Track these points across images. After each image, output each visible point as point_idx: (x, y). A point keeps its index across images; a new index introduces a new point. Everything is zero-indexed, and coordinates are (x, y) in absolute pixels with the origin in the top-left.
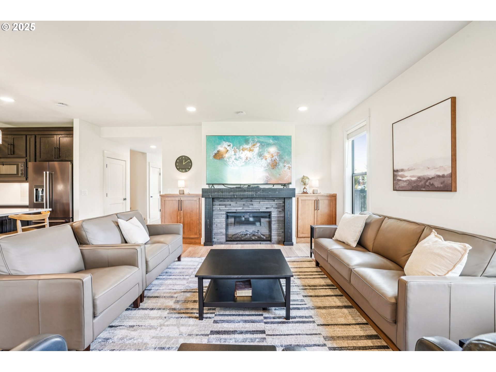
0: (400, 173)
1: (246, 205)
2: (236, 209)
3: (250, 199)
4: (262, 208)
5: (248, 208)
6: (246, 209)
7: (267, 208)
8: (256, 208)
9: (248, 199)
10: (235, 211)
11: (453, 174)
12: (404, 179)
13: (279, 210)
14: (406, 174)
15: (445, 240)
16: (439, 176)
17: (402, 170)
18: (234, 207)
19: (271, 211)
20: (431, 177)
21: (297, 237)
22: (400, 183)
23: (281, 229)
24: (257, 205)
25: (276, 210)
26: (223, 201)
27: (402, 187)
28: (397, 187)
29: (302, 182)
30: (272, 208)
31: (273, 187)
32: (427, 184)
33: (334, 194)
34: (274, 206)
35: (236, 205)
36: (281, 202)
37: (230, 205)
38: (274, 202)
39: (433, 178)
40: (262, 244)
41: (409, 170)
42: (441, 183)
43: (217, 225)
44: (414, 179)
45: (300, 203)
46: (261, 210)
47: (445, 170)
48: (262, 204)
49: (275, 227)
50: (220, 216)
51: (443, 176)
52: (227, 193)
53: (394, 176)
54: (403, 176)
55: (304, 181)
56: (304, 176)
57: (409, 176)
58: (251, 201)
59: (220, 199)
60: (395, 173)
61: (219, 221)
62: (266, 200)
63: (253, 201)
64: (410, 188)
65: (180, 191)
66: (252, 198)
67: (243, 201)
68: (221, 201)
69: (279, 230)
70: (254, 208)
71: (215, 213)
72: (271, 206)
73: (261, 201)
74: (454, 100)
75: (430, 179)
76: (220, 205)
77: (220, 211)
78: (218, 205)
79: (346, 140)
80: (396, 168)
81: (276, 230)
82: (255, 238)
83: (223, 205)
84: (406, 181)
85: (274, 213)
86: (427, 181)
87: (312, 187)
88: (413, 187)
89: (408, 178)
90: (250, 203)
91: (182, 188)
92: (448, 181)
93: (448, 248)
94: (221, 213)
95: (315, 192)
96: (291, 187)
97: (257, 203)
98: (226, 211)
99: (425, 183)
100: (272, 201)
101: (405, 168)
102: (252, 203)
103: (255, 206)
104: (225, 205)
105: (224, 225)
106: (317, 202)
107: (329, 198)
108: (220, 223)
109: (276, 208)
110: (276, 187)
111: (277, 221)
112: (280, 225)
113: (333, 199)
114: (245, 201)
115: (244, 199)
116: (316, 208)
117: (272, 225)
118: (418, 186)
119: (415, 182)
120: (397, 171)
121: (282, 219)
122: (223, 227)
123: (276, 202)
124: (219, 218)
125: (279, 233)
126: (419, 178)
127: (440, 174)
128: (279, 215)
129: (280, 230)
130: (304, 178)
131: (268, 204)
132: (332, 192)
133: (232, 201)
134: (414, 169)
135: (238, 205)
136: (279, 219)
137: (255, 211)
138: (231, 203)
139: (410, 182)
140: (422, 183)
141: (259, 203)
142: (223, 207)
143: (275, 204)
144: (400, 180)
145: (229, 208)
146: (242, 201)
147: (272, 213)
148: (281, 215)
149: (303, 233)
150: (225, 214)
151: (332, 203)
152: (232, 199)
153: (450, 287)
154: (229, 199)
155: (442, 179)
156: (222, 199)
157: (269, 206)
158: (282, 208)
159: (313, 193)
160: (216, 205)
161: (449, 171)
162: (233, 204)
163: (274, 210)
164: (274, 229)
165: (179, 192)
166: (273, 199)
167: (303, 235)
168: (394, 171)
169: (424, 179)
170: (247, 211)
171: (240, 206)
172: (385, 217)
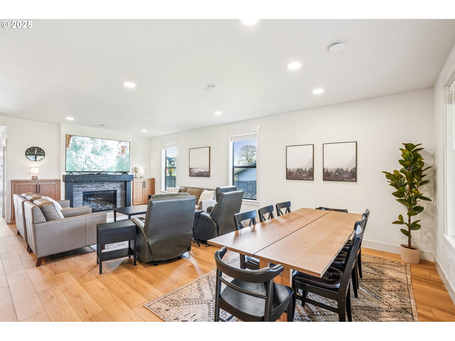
0: (192, 170)
1: (99, 186)
2: (91, 189)
3: (102, 182)
4: (110, 188)
5: (100, 189)
6: (98, 189)
7: (114, 188)
8: (106, 188)
9: (101, 182)
10: (90, 191)
11: (209, 172)
12: (194, 172)
13: (122, 189)
14: (195, 170)
15: (209, 191)
16: (205, 172)
17: (193, 168)
18: (89, 188)
19: (116, 190)
20: (203, 172)
21: (133, 205)
22: (192, 173)
23: (123, 200)
24: (107, 186)
25: (120, 189)
26: (80, 184)
27: (193, 175)
28: (191, 175)
29: (135, 171)
30: (117, 188)
31: (115, 174)
32: (202, 174)
33: (153, 178)
34: (118, 186)
35: (91, 186)
36: (123, 184)
37: (87, 186)
38: (118, 184)
39: (204, 172)
40: (111, 212)
41: (196, 169)
42: (206, 174)
43: (76, 202)
44: (197, 172)
45: (135, 184)
46: (109, 189)
47: (207, 170)
48: (110, 186)
49: (119, 200)
50: (78, 195)
51: (207, 172)
52: (86, 178)
53: (190, 171)
54: (193, 171)
55: (136, 170)
56: (135, 167)
57: (196, 171)
58: (103, 184)
59: (78, 183)
60: (190, 169)
61: (77, 199)
62: (113, 183)
63: (104, 183)
64: (196, 176)
65: (33, 177)
66: (103, 182)
67: (97, 183)
68: (79, 184)
69: (121, 202)
70: (105, 188)
71: (74, 193)
72: (117, 186)
73: (110, 183)
74: (210, 147)
75: (203, 173)
76: (78, 187)
77: (78, 191)
78: (77, 187)
79: (163, 149)
80: (190, 167)
81: (120, 202)
82: (105, 209)
83: (80, 187)
84: (195, 173)
85: (119, 191)
86: (202, 173)
87: (140, 174)
88: (197, 175)
89: (195, 172)
90: (102, 185)
91: (35, 174)
92: (208, 173)
93: (210, 192)
94: (79, 193)
95: (142, 177)
96: (129, 174)
97: (107, 184)
98: (83, 191)
99: (201, 174)
100: (117, 183)
101: (194, 168)
102: (103, 185)
103: (105, 187)
104: (83, 187)
105: (81, 202)
106: (144, 183)
107: (151, 181)
108: (78, 200)
109: (120, 187)
110: (117, 174)
111: (120, 196)
112: (123, 198)
113: (153, 181)
114: (98, 183)
115: (97, 182)
116: (144, 187)
117: (117, 199)
118: (199, 175)
119: (198, 173)
120: (191, 168)
121: (123, 194)
122: (80, 203)
123: (120, 184)
124: (77, 197)
125: (122, 204)
126: (199, 172)
127: (206, 171)
128: (121, 192)
129: (123, 202)
130: (135, 168)
131: (115, 185)
132: (152, 177)
133: (88, 184)
134: (198, 169)
135: (93, 186)
136: (122, 194)
137: (105, 190)
138: (88, 185)
139: (196, 173)
140: (200, 174)
141: (108, 184)
142: (81, 189)
143: (119, 185)
144: (192, 172)
145: (86, 189)
146: (95, 183)
147: (117, 191)
148: (123, 192)
149: (136, 202)
150: (82, 193)
151: (152, 184)
152: (88, 182)
153: (210, 202)
154: (85, 183)
155: (207, 173)
156: (80, 183)
157: (115, 187)
158: (124, 187)
159: (141, 178)
160: (75, 187)
161: (208, 171)
162: (89, 186)
163: (118, 189)
164: (119, 201)
165: (32, 179)
166: (118, 182)
167: (137, 203)
168: (190, 168)
169: (201, 172)
170: (100, 190)
171: (95, 187)
172: (187, 187)
